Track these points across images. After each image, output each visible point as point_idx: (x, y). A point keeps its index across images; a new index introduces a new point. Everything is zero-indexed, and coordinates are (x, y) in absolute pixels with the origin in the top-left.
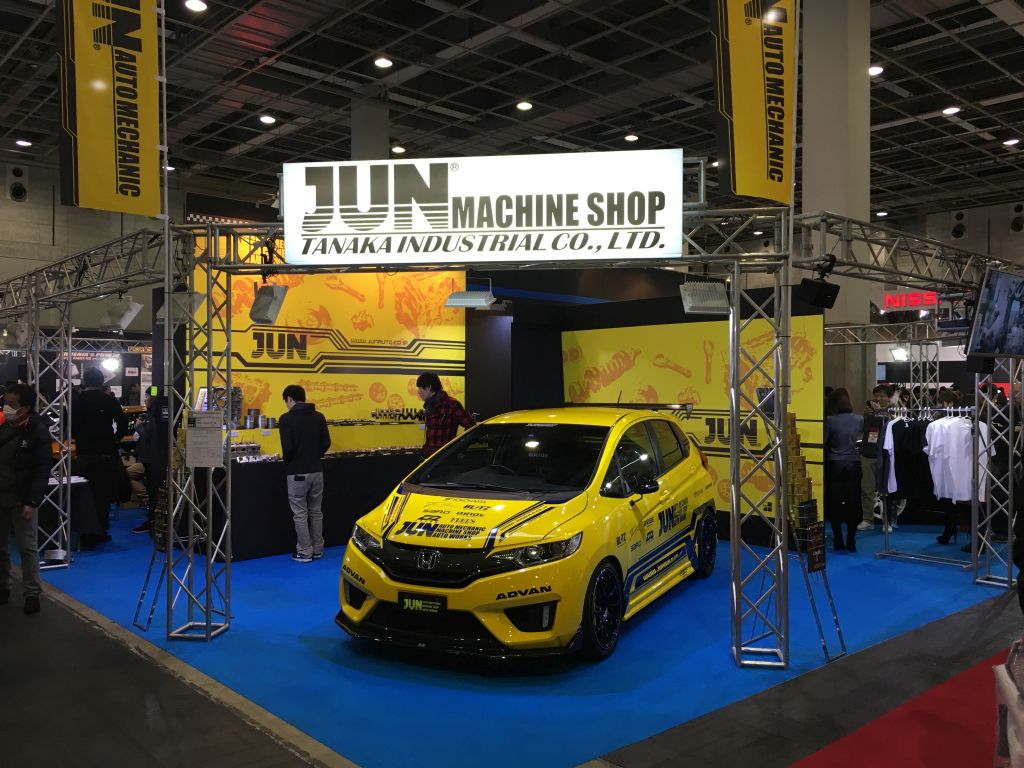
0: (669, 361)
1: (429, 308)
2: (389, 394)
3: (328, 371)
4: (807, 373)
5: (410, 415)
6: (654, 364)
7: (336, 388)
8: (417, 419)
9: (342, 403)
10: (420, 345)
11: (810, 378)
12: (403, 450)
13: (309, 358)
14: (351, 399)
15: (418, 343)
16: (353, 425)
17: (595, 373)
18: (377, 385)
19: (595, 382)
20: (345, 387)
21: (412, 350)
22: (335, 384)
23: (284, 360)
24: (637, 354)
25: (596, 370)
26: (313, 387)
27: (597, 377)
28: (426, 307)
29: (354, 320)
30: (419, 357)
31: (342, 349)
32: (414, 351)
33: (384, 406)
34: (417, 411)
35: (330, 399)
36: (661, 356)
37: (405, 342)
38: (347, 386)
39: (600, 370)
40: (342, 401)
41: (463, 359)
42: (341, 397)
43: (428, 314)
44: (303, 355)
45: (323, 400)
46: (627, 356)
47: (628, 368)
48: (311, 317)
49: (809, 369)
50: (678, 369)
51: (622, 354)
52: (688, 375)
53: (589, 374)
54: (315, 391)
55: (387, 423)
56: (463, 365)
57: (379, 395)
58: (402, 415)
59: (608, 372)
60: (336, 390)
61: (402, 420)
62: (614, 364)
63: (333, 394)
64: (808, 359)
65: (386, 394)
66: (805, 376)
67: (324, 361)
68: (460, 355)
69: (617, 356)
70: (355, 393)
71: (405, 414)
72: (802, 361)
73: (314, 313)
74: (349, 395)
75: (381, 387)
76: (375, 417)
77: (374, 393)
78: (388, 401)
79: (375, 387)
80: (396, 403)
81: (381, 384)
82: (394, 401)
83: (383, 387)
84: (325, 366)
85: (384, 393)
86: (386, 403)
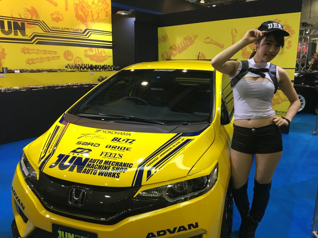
1: (93, 13)
2: (75, 57)
3: (39, 43)
4: (288, 44)
5: (85, 67)
8: (89, 69)
10: (89, 32)
11: (290, 46)
12: (82, 85)
13: (27, 36)
14: (54, 58)
15: (88, 31)
16: (56, 72)
17: (174, 47)
18: (68, 51)
19: (174, 52)
20: (50, 52)
21: (85, 34)
22: (44, 51)
23: (12, 36)
25: (175, 45)
26: (31, 52)
27: (175, 49)
28: (91, 12)
29: (52, 16)
30: (89, 38)
31: (46, 32)
33: (72, 63)
34: (89, 65)
35: (42, 58)
37: (81, 30)
38: (51, 52)
39: (177, 46)
40: (49, 59)
41: (111, 40)
42: (48, 57)
43: (92, 16)
44: (24, 34)
45: (37, 58)
47: (191, 44)
48: (26, 12)
50: (217, 44)
51: (188, 38)
53: (171, 48)
54: (32, 54)
55: (74, 71)
57: (69, 57)
58: (81, 67)
59: (181, 47)
60: (45, 54)
61: (82, 69)
62: (184, 43)
63: (44, 56)
67: (37, 38)
68: (110, 38)
69: (185, 39)
70: (55, 56)
71: (83, 67)
73: (28, 10)
74: (52, 56)
75: (70, 53)
76: (67, 68)
77: (66, 56)
78: (74, 60)
79: (66, 53)
80: (79, 61)
81: (70, 51)
82: (77, 60)
83: (71, 53)
84: (38, 40)
85: (72, 56)
86: (73, 61)
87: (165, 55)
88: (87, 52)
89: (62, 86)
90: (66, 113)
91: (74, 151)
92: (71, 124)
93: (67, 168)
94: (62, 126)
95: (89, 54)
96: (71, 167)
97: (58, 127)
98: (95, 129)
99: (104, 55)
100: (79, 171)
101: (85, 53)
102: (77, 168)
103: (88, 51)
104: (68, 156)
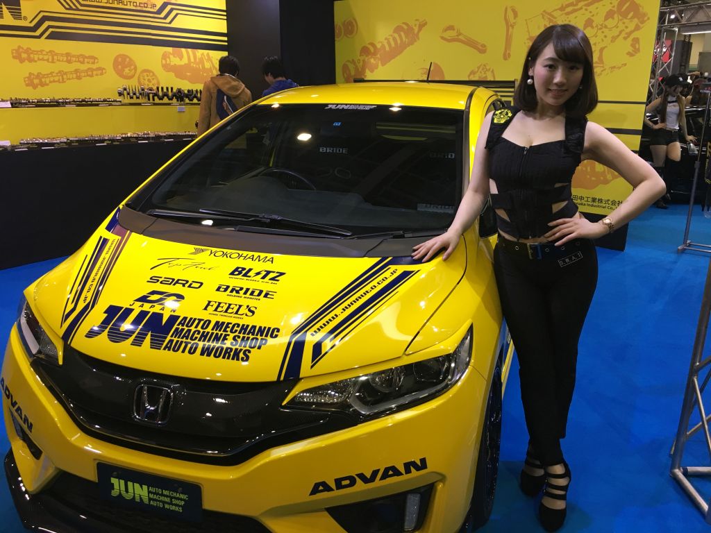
0: (460, 34)
2: (139, 71)
3: (53, 36)
4: (633, 45)
5: (165, 95)
6: (443, 38)
7: (69, 58)
8: (175, 100)
9: (79, 78)
10: (171, 10)
11: (637, 51)
12: (158, 137)
13: (25, 18)
14: (90, 73)
15: (169, 7)
16: (97, 105)
17: (372, 50)
18: (124, 57)
19: (372, 60)
20: (82, 58)
21: (163, 15)
22: (68, 54)
24: (422, 25)
25: (373, 45)
26: (36, 57)
27: (374, 54)
30: (173, 25)
31: (71, 9)
32: (165, 18)
33: (133, 84)
34: (174, 90)
35: (61, 73)
36: (451, 28)
37: (154, 6)
38: (84, 57)
39: (379, 46)
40: (78, 75)
41: (225, 31)
42: (76, 71)
44: (17, 14)
45: (51, 73)
46: (410, 28)
47: (411, 43)
49: (636, 40)
50: (471, 43)
51: (405, 27)
52: (482, 49)
53: (365, 51)
54: (39, 62)
55: (139, 104)
56: (226, 39)
57: (127, 70)
58: (155, 95)
59: (387, 48)
60: (69, 62)
61: (157, 100)
62: (394, 39)
63: (65, 67)
64: (637, 28)
65: (135, 68)
66: (630, 49)
67: (47, 24)
68: (221, 26)
69: (398, 30)
70: (94, 66)
71: (160, 94)
72: (628, 30)
74: (86, 68)
75: (128, 60)
76: (122, 97)
77: (120, 67)
78: (139, 78)
79: (120, 59)
80: (149, 81)
81: (127, 57)
82: (146, 78)
83: (131, 59)
84: (51, 30)
85: (133, 67)
86: (137, 80)
87: (351, 67)
88: (168, 60)
89: (113, 140)
90: (121, 206)
91: (143, 299)
92: (134, 234)
93: (127, 338)
94: (113, 238)
95: (172, 64)
96: (136, 337)
97: (105, 241)
98: (191, 248)
99: (209, 67)
100: (156, 345)
101: (164, 62)
102: (151, 339)
103: (171, 56)
104: (128, 311)
